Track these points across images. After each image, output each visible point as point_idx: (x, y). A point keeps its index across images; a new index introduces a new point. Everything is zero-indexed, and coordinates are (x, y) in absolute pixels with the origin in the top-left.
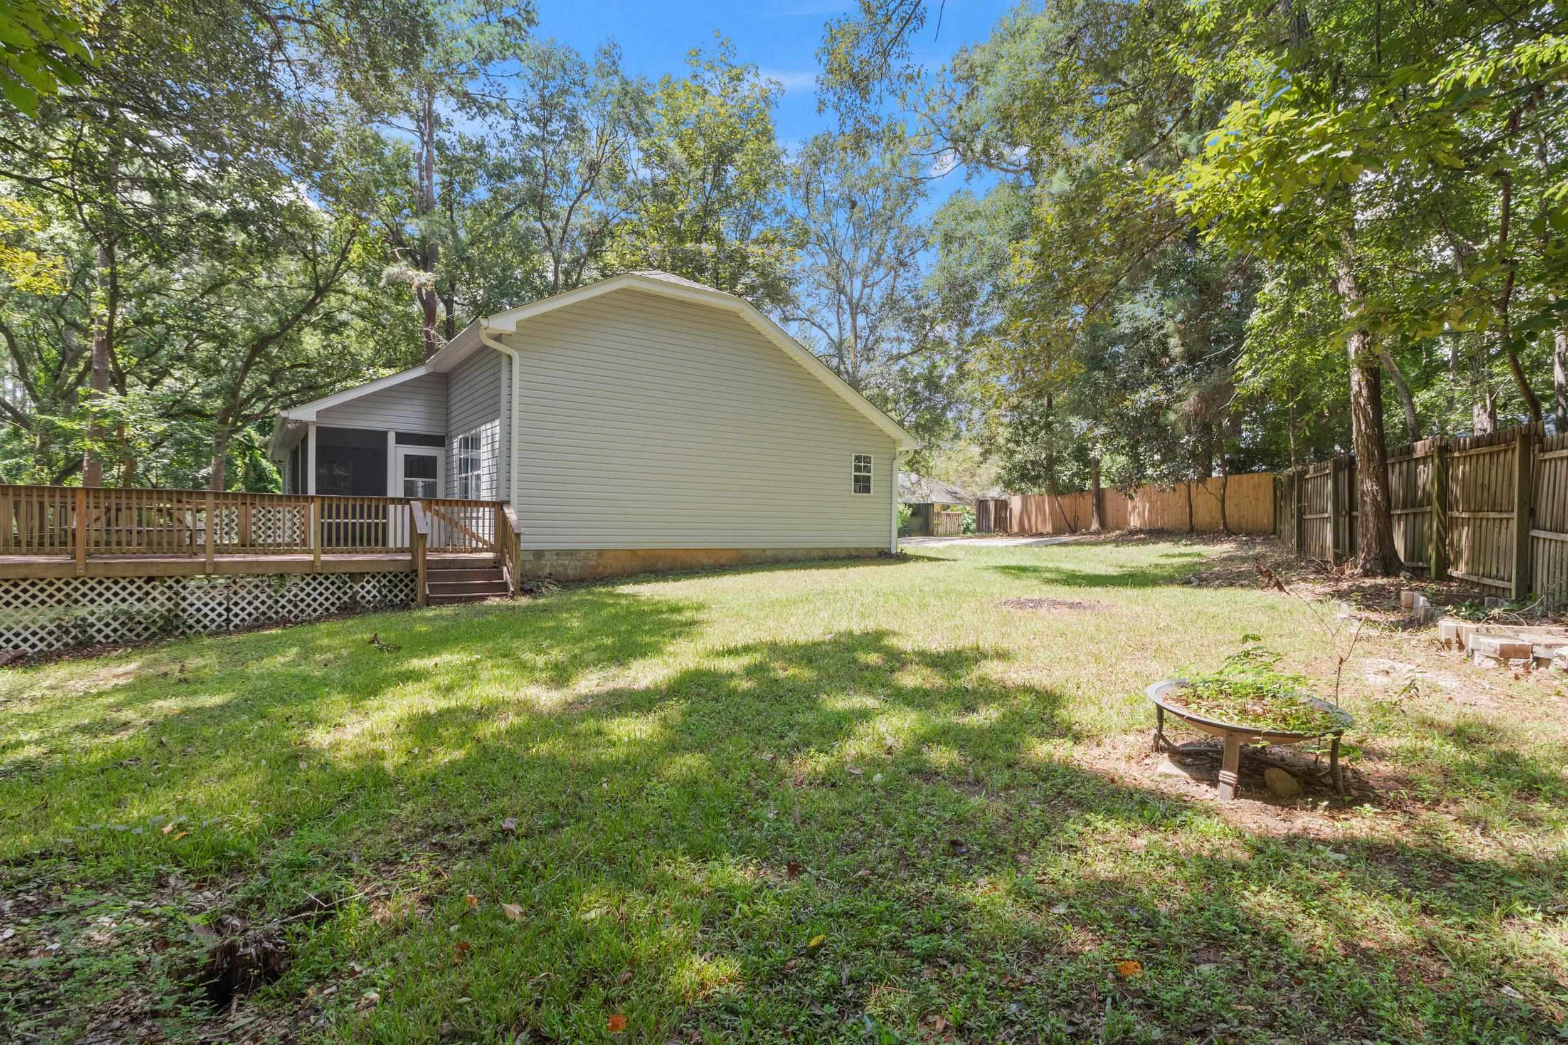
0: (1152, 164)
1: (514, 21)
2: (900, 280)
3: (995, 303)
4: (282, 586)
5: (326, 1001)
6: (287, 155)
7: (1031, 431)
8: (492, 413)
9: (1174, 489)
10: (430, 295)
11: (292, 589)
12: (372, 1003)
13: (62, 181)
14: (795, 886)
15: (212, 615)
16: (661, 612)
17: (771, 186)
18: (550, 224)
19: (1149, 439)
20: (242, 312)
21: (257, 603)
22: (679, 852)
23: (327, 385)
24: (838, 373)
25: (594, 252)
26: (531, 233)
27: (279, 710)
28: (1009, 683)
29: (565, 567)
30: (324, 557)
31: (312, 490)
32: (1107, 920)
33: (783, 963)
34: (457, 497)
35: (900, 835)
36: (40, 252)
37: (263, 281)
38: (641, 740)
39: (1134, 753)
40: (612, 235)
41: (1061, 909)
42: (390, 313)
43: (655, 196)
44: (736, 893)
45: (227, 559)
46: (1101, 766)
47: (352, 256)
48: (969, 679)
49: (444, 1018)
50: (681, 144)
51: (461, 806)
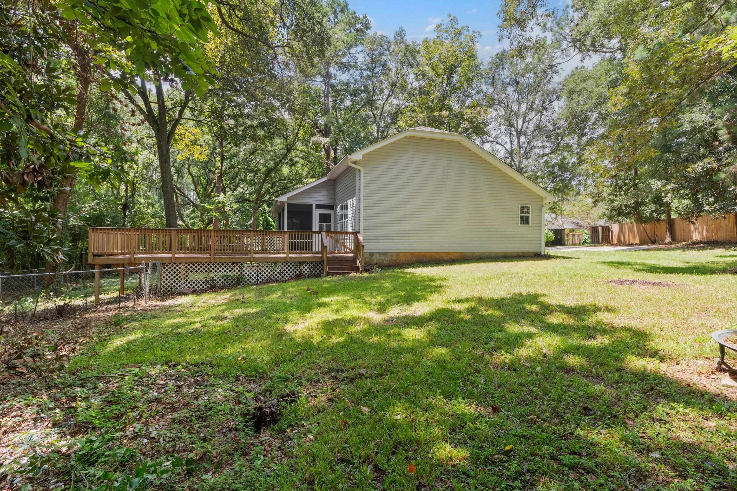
0: (703, 33)
1: (361, 29)
2: (543, 117)
3: (601, 123)
4: (276, 266)
5: (294, 435)
6: (278, 99)
7: (624, 188)
8: (352, 194)
9: (725, 218)
10: (328, 147)
11: (279, 268)
12: (310, 440)
13: (208, 120)
14: (496, 418)
15: (253, 278)
16: (425, 281)
17: (475, 80)
18: (375, 112)
19: (705, 189)
20: (262, 161)
21: (267, 273)
22: (438, 394)
23: (291, 187)
24: (511, 166)
25: (394, 121)
26: (368, 117)
27: (275, 316)
28: (615, 325)
29: (383, 260)
30: (290, 255)
31: (286, 229)
32: (690, 466)
33: (492, 456)
34: (339, 230)
35: (553, 400)
36: (201, 146)
37: (269, 148)
38: (418, 340)
39: (703, 371)
40: (402, 113)
41: (657, 455)
42: (313, 156)
43: (420, 93)
44: (466, 417)
45: (257, 256)
46: (679, 376)
47: (300, 135)
48: (591, 320)
49: (339, 452)
50: (432, 68)
51: (343, 362)
